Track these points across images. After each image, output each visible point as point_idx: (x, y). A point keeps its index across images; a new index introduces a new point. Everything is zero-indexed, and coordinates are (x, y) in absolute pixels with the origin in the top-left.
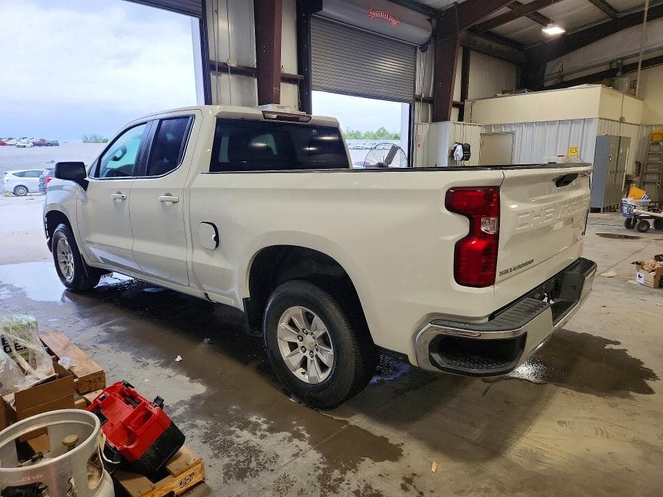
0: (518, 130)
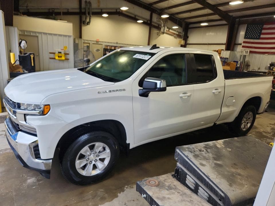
0: (40, 36)
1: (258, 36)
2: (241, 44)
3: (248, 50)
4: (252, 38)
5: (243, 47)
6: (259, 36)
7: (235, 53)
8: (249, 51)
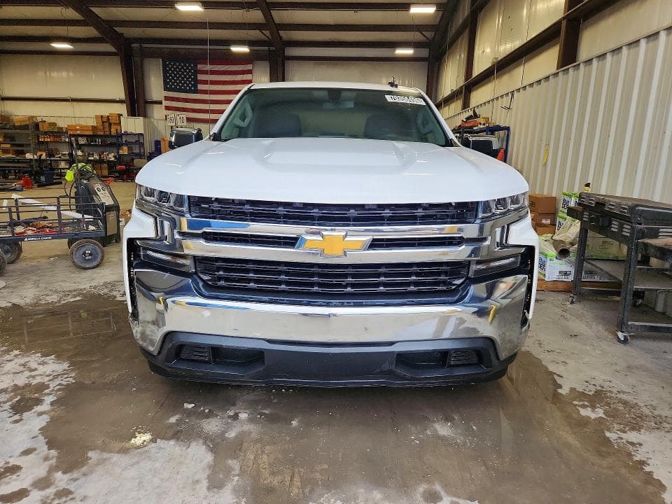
1: (193, 85)
2: (160, 103)
3: (184, 115)
4: (180, 91)
5: (167, 108)
6: (195, 86)
7: (152, 123)
8: (185, 118)
